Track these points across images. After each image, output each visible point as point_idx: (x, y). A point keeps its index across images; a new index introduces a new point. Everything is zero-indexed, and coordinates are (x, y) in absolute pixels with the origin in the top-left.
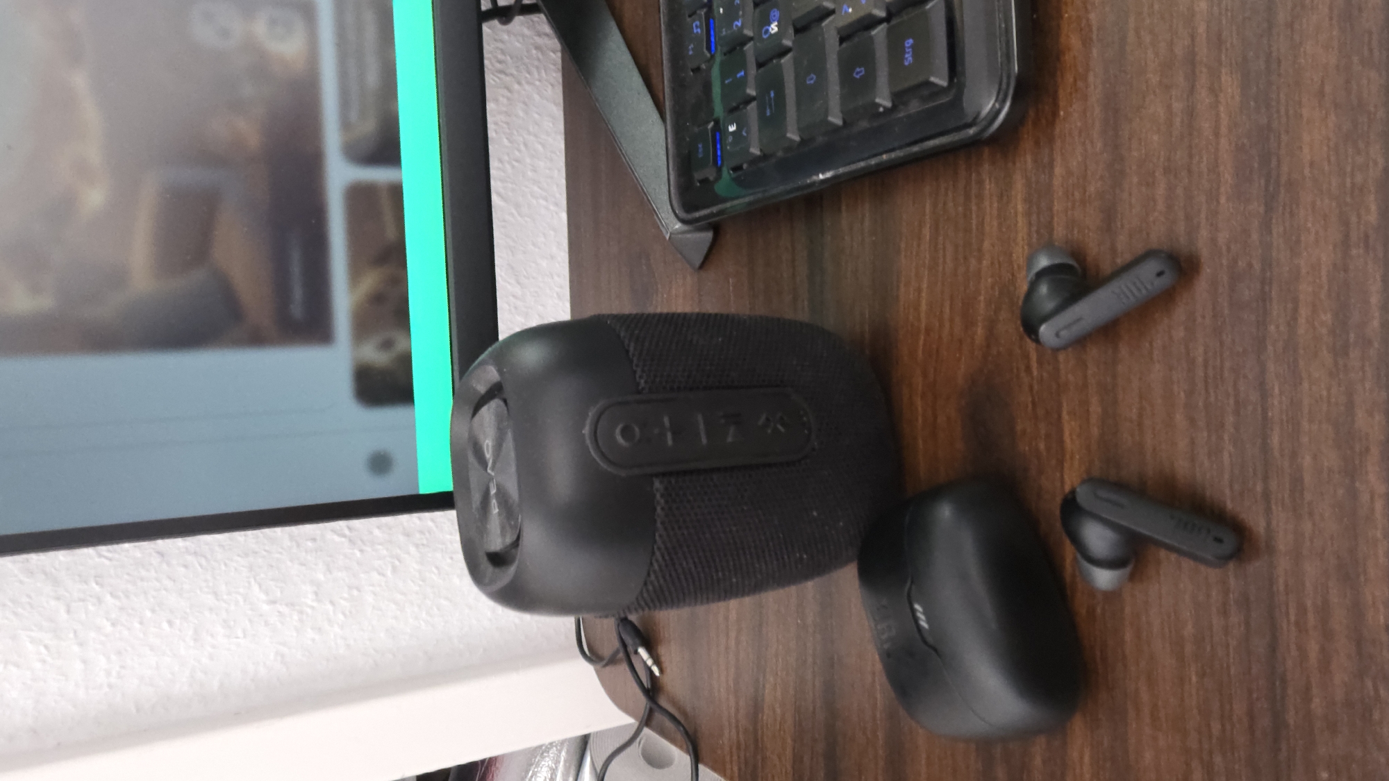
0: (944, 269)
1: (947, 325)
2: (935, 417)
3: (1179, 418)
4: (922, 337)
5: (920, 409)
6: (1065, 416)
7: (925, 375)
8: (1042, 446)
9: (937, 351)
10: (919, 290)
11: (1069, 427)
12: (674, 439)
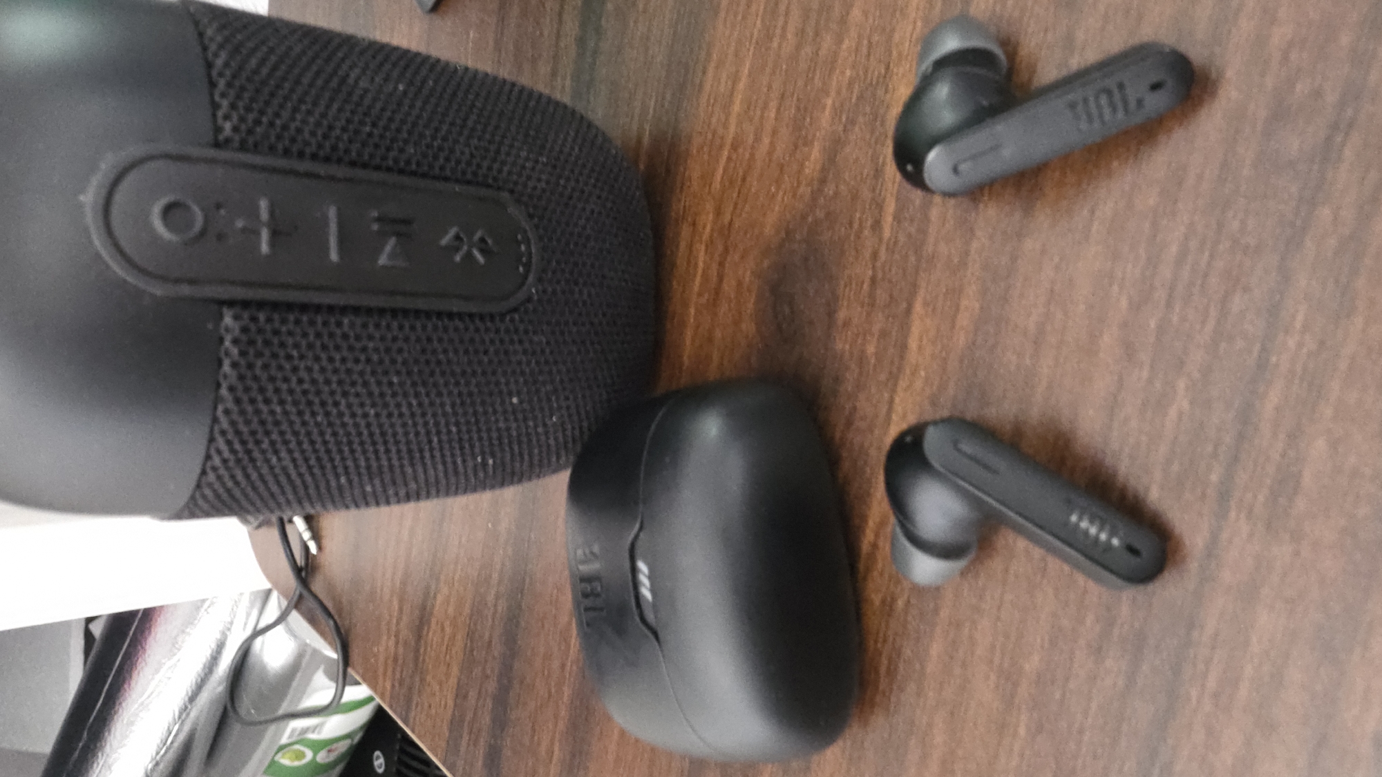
0: (780, 46)
1: (766, 140)
2: (721, 278)
3: (1109, 339)
4: (726, 153)
5: (701, 264)
6: (918, 307)
7: (718, 212)
8: (871, 349)
9: (744, 179)
10: (735, 79)
11: (920, 326)
12: (273, 243)
